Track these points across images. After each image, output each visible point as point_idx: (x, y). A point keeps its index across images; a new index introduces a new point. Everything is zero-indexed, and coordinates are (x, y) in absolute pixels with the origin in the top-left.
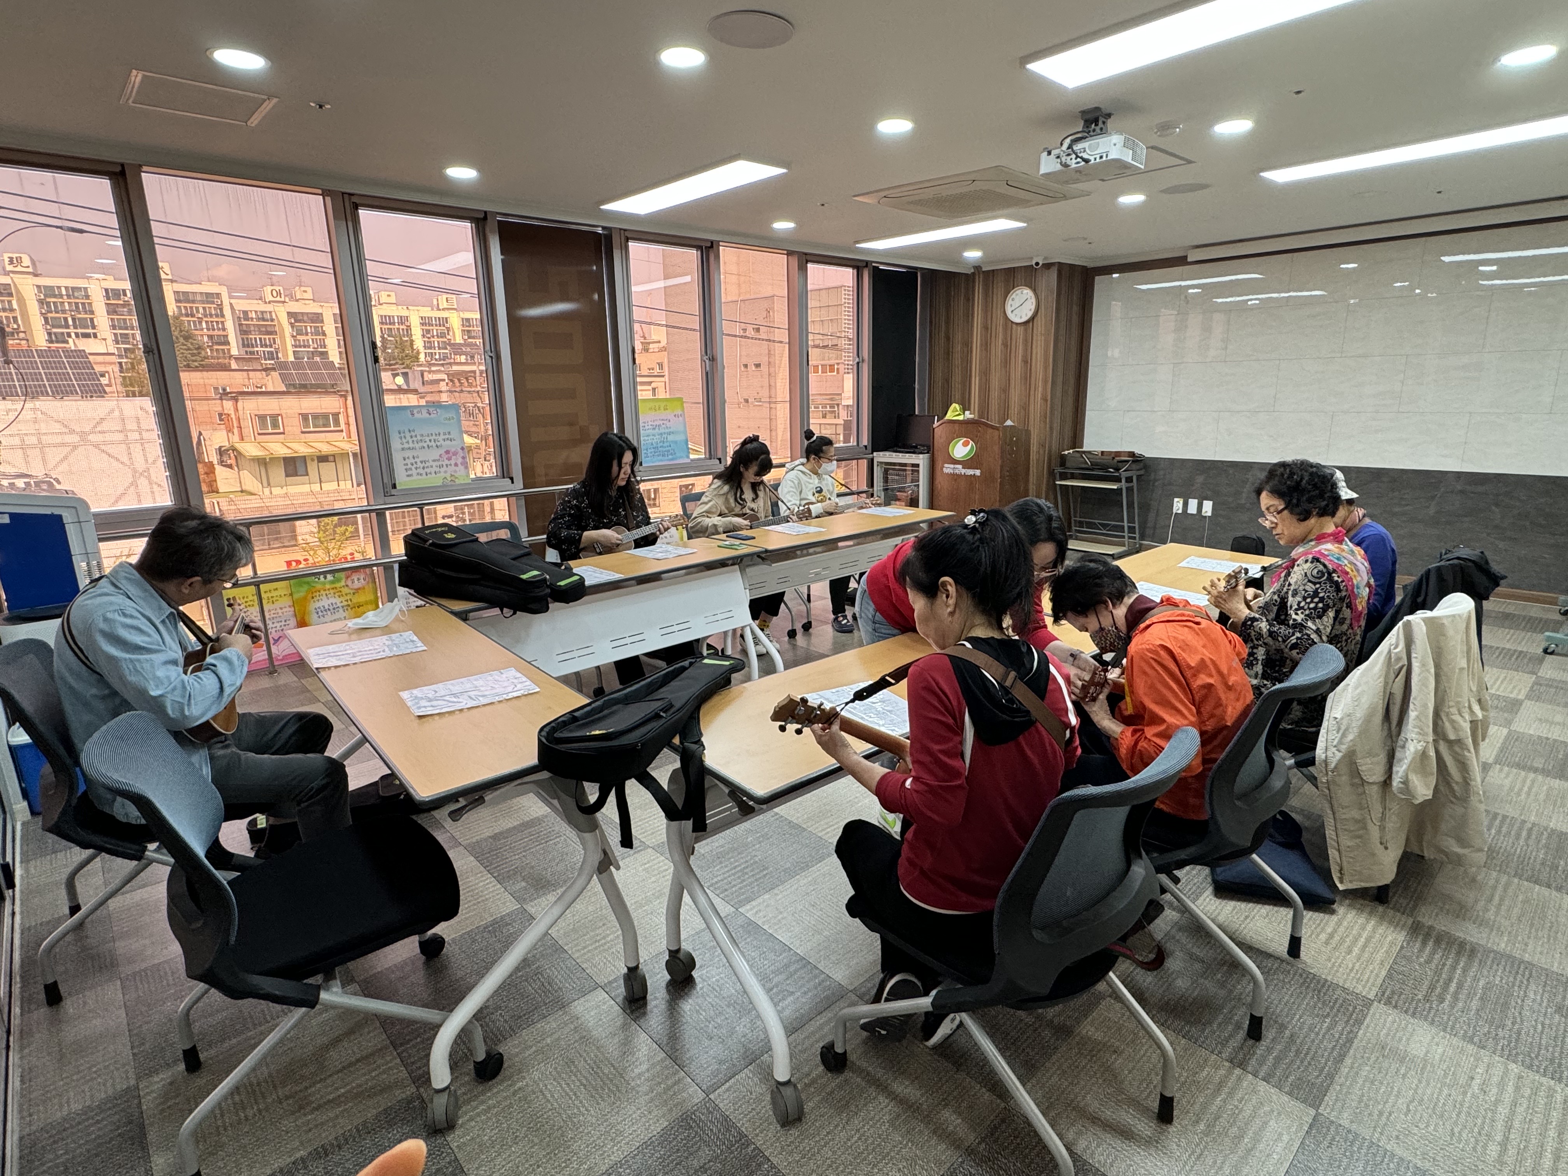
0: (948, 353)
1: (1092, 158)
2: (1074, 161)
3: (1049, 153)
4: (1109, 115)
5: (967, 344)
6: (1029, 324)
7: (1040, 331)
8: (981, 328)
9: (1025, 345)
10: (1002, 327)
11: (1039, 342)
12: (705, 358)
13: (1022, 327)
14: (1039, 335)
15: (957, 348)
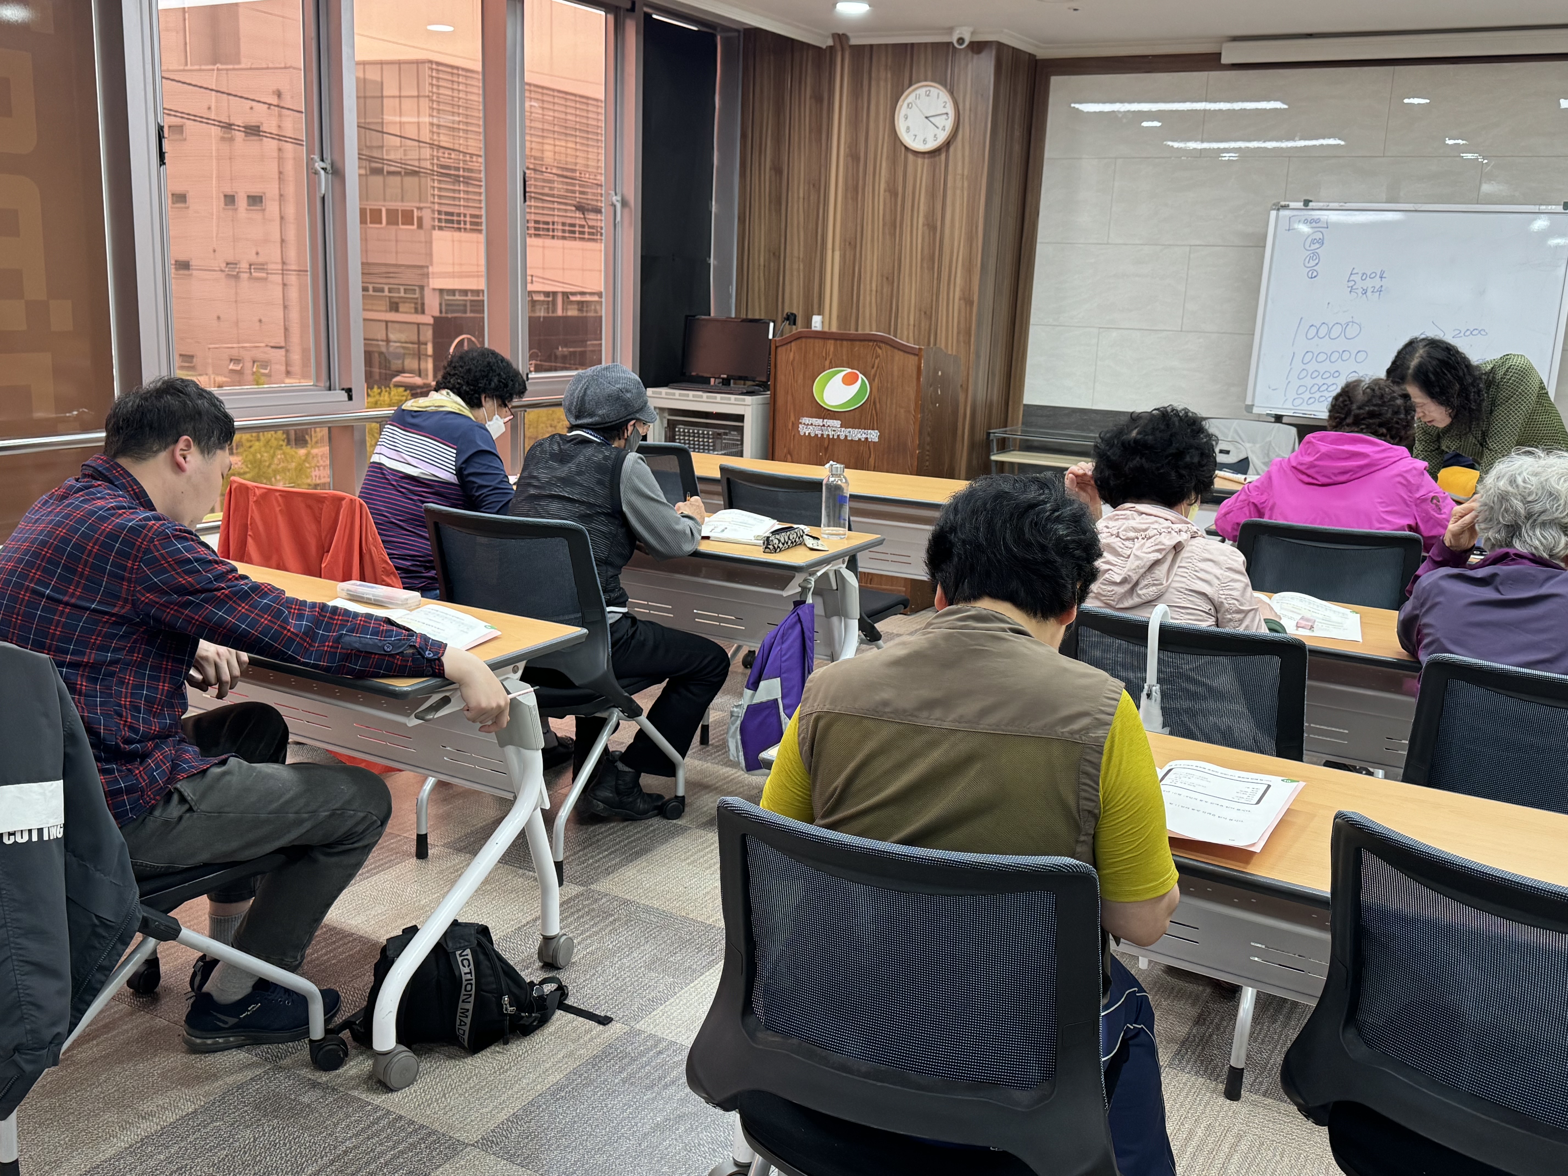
0: (778, 201)
5: (818, 186)
6: (940, 154)
7: (959, 171)
8: (846, 156)
9: (932, 195)
10: (888, 157)
11: (958, 192)
12: (319, 165)
13: (926, 161)
14: (959, 177)
15: (798, 191)
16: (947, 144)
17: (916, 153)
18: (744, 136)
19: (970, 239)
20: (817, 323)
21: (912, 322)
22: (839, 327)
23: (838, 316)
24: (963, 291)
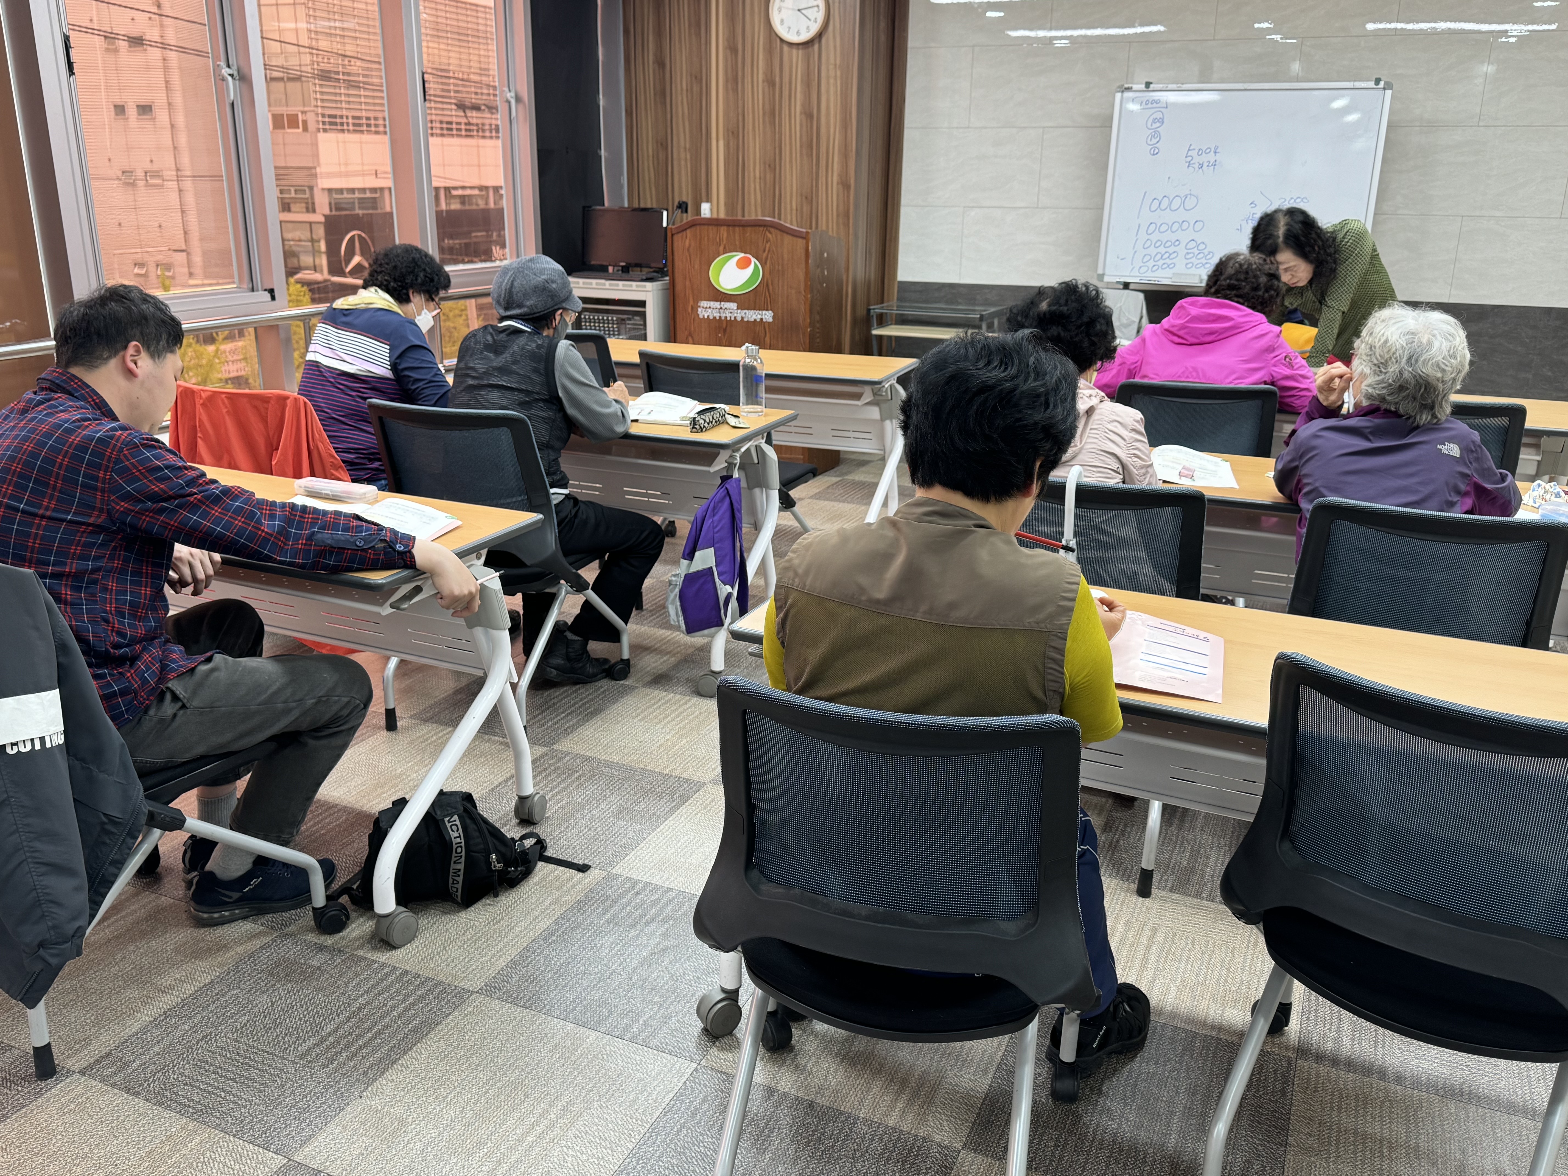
0: (663, 94)
5: (700, 78)
6: (813, 45)
7: (832, 61)
8: (725, 49)
9: (807, 84)
10: (764, 48)
11: (832, 81)
12: (225, 71)
13: (800, 52)
14: (831, 67)
15: (681, 83)
16: (820, 35)
17: (791, 44)
18: (626, 32)
19: (845, 126)
20: (706, 210)
21: (794, 207)
22: (727, 214)
23: (725, 204)
24: (840, 176)
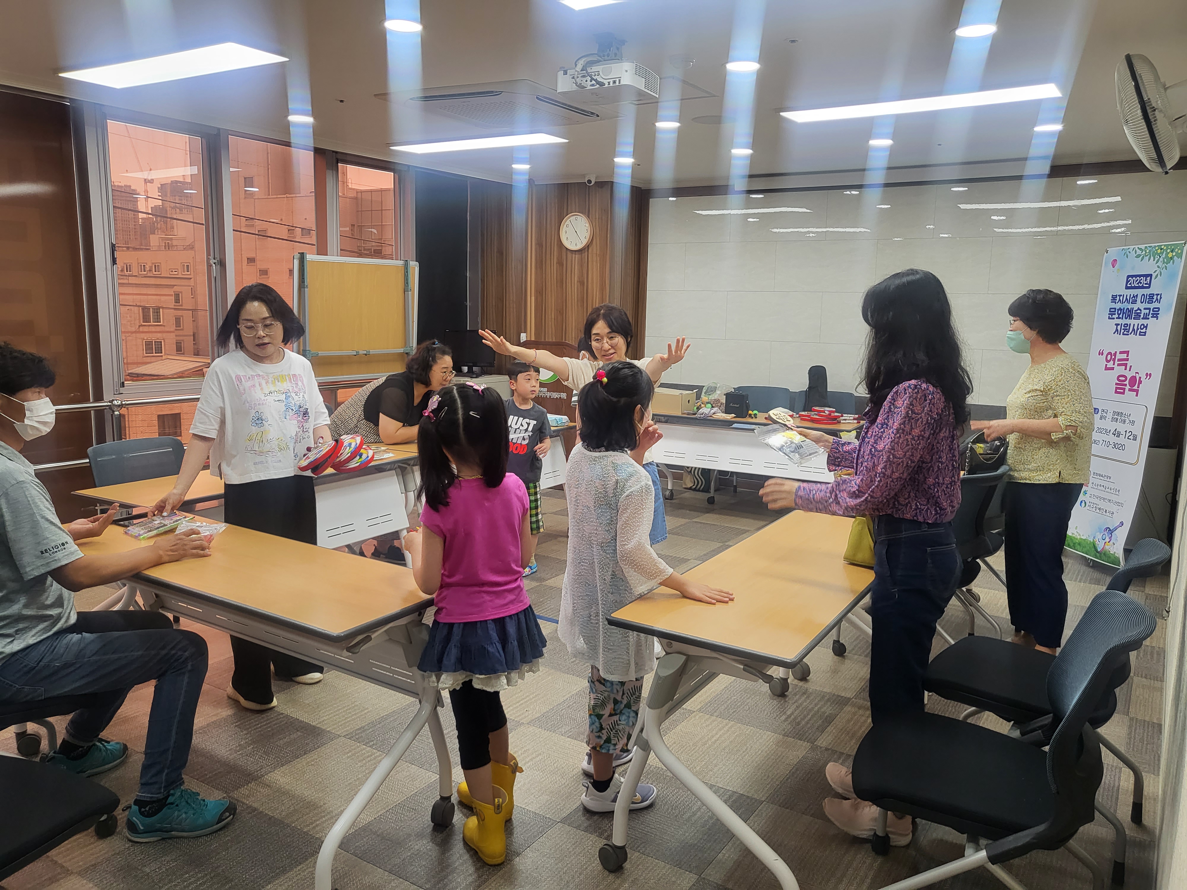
1: (606, 82)
2: (589, 83)
3: (565, 73)
4: (623, 42)
5: (522, 261)
6: (584, 253)
9: (581, 267)
12: (212, 261)
13: (577, 255)
15: (512, 264)
16: (588, 247)
17: (572, 252)
19: (602, 289)
20: (524, 337)
23: (535, 333)
